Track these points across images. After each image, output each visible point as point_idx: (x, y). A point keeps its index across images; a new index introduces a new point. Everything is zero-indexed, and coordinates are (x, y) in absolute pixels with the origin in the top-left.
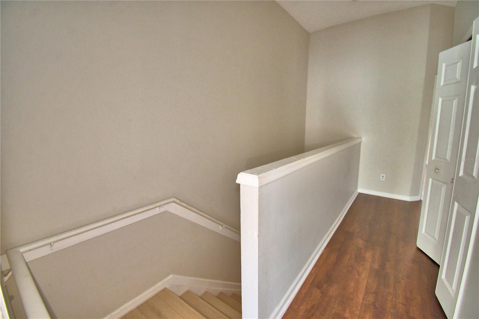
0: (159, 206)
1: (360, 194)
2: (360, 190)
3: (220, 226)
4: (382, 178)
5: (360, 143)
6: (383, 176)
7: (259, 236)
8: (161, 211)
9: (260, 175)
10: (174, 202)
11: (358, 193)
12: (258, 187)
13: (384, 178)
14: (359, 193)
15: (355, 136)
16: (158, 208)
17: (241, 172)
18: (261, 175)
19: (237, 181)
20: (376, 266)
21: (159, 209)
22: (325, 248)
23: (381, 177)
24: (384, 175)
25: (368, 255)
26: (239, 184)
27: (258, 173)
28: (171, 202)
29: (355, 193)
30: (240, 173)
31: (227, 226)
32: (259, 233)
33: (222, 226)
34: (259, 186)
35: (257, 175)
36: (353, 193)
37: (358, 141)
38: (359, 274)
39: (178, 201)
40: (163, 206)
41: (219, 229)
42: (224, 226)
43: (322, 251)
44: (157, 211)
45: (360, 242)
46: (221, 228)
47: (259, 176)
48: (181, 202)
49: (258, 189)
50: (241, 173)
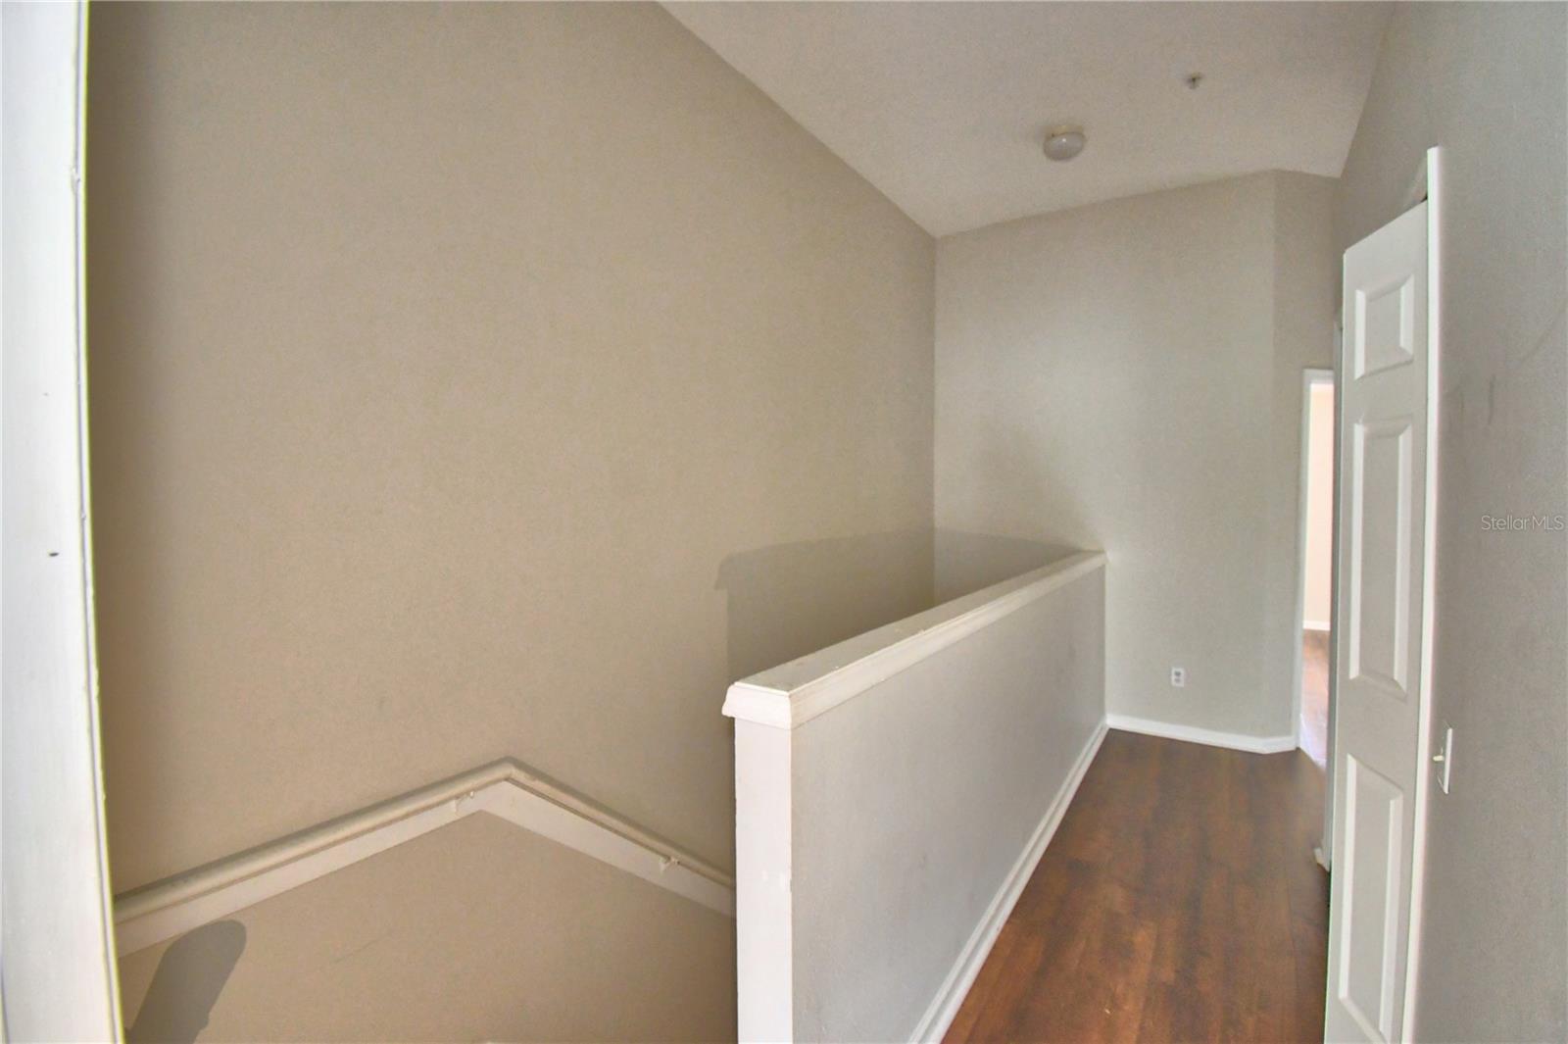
0: (457, 797)
1: (1113, 734)
2: (1114, 721)
3: (662, 859)
4: (1177, 681)
5: (1101, 570)
6: (1178, 674)
7: (792, 884)
8: (463, 814)
9: (795, 691)
10: (507, 779)
11: (1107, 729)
12: (789, 727)
13: (1182, 678)
14: (1111, 730)
15: (1085, 545)
16: (453, 803)
17: (737, 680)
18: (800, 689)
19: (727, 710)
20: (1168, 975)
21: (457, 805)
22: (1008, 922)
23: (1174, 677)
24: (1181, 671)
25: (1143, 938)
26: (732, 720)
27: (789, 685)
28: (498, 781)
29: (1097, 731)
30: (733, 683)
31: (686, 859)
32: (793, 875)
33: (668, 858)
34: (792, 724)
35: (788, 691)
36: (1091, 729)
37: (1093, 563)
38: (1115, 1006)
39: (521, 776)
40: (472, 794)
41: (656, 868)
42: (673, 860)
43: (998, 933)
44: (451, 812)
45: (1116, 897)
46: (662, 865)
47: (791, 692)
48: (534, 780)
49: (790, 733)
50: (737, 684)
